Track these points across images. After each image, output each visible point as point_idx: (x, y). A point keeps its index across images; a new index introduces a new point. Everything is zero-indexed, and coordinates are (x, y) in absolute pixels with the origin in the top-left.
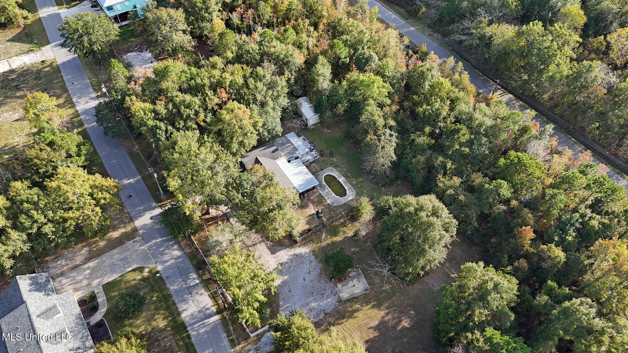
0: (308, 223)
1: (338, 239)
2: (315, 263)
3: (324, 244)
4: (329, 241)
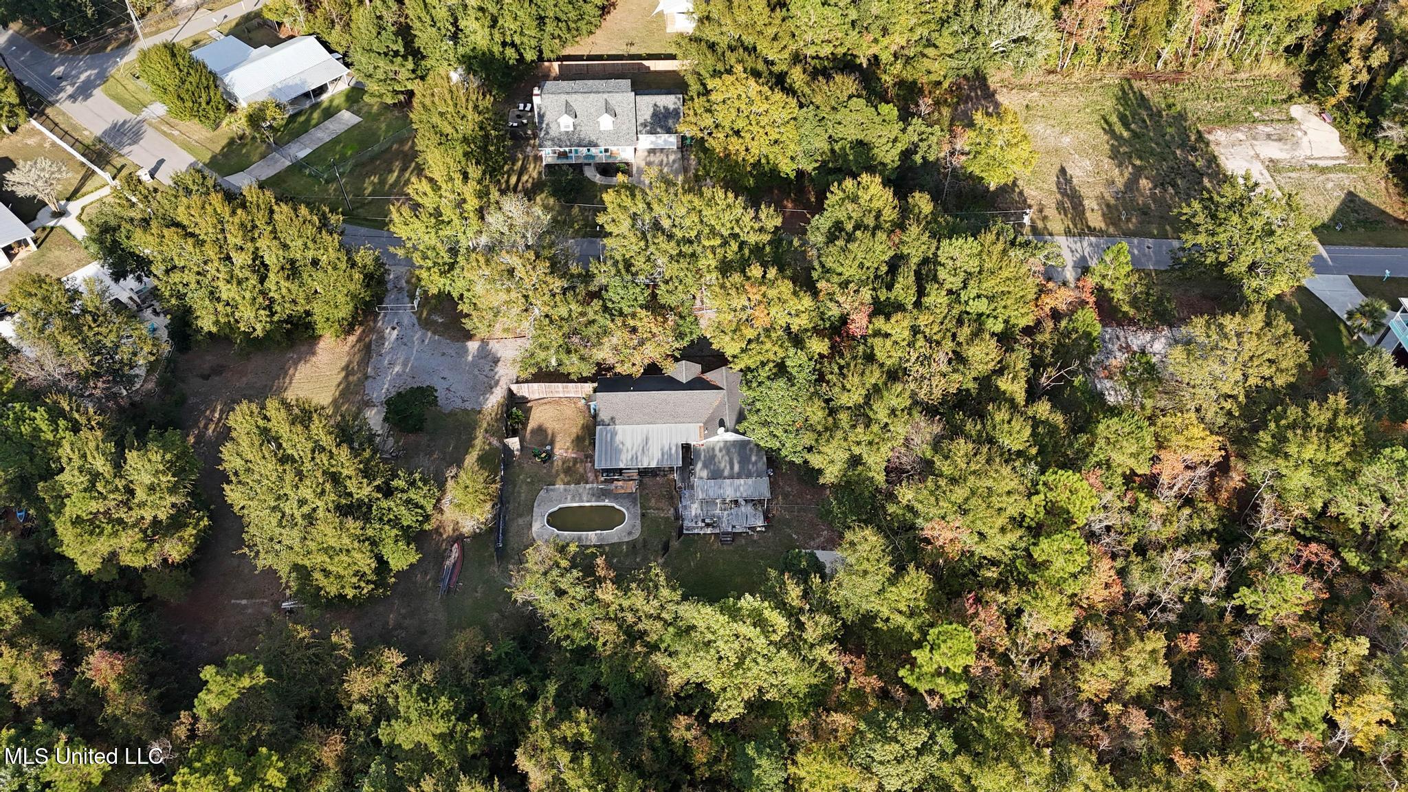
2: (458, 403)
3: (480, 435)
4: (478, 442)
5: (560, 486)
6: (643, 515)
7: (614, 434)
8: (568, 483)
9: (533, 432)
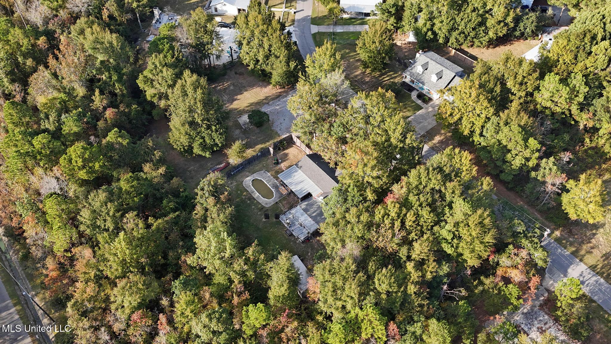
0: (286, 155)
1: (259, 147)
2: (278, 130)
3: (271, 142)
4: (268, 144)
5: (269, 174)
6: (277, 203)
7: (296, 171)
8: (272, 175)
9: (284, 153)
